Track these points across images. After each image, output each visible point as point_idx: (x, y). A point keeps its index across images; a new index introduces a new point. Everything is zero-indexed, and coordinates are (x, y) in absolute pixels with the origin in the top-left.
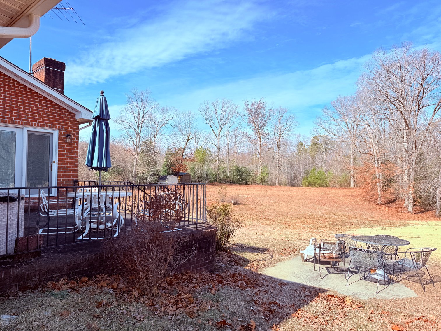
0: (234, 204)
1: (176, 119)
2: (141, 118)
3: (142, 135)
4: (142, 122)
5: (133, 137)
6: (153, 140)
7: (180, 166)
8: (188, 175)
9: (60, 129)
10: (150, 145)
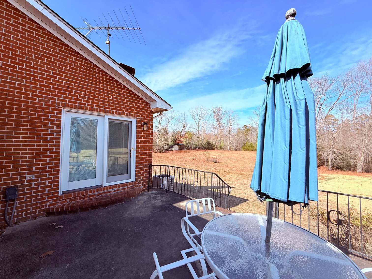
0: (215, 163)
1: (178, 116)
3: (161, 124)
5: (157, 126)
6: (166, 127)
7: (180, 140)
8: (184, 145)
9: (138, 117)
10: (165, 130)
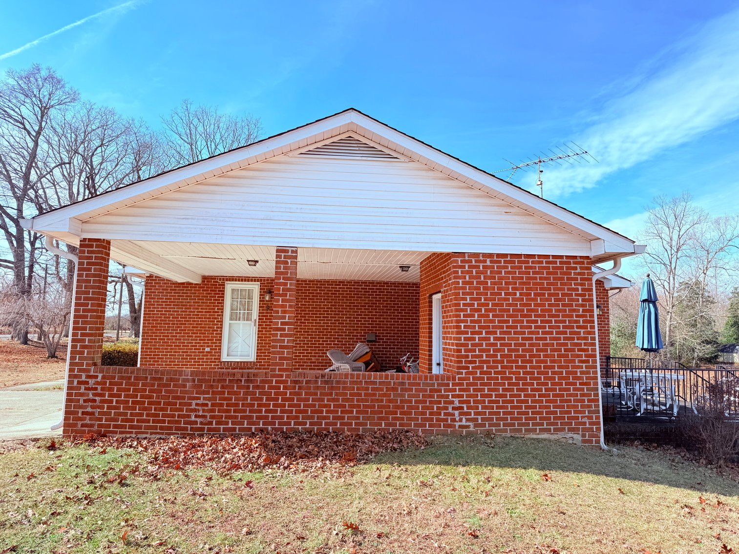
2: (674, 243)
3: (678, 272)
4: (678, 250)
5: (662, 277)
6: (701, 279)
10: (696, 290)
